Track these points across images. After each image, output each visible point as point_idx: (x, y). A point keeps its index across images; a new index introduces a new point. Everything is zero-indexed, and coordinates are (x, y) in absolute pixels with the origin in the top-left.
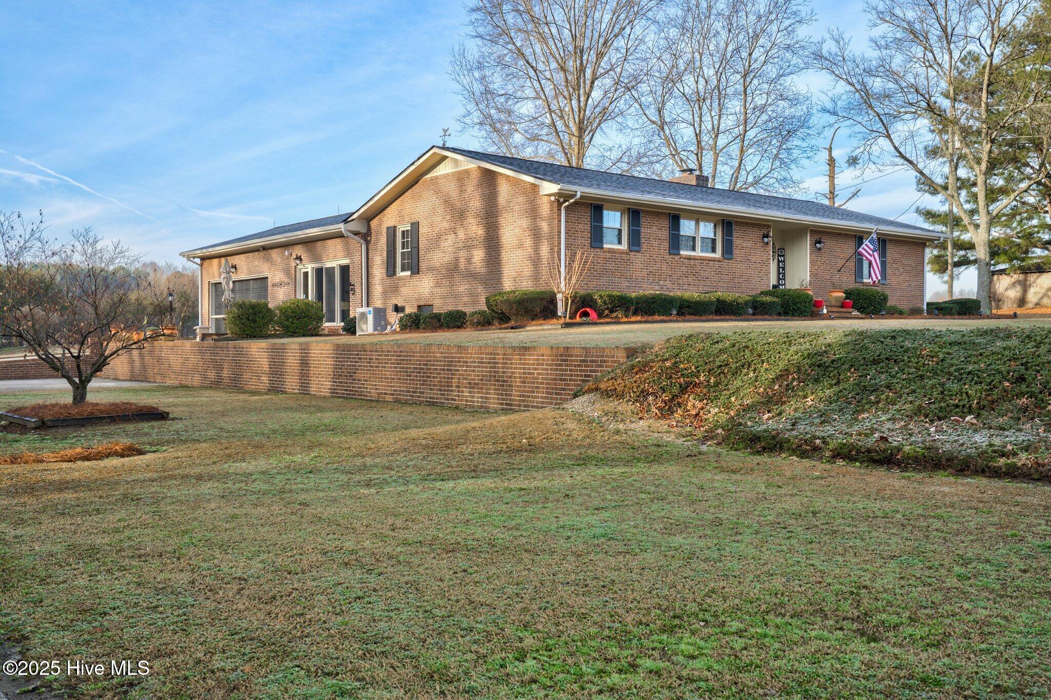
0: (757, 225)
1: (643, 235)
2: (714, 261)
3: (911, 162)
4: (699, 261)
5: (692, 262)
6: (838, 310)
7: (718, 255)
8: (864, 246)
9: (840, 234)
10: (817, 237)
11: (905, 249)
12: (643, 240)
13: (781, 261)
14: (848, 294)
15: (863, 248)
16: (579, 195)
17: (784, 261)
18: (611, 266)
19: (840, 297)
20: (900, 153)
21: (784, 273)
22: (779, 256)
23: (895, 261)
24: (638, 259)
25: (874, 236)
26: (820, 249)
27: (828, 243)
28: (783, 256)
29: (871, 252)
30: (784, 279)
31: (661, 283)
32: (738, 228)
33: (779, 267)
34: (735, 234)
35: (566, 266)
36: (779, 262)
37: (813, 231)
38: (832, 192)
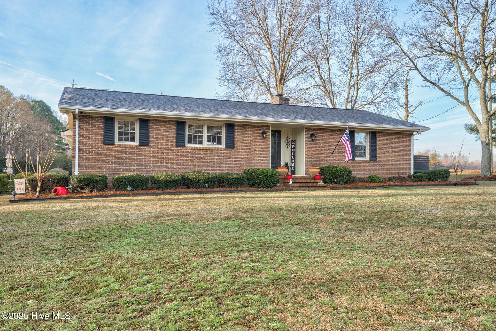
0: (257, 126)
1: (151, 136)
2: (217, 150)
3: (434, 84)
4: (204, 151)
5: (197, 152)
6: (312, 181)
7: (223, 146)
8: (343, 137)
9: (332, 130)
10: (311, 133)
11: (394, 138)
12: (151, 139)
13: (293, 148)
15: (343, 139)
16: (77, 111)
17: (295, 148)
18: (123, 156)
19: (314, 172)
20: (426, 78)
21: (295, 156)
22: (292, 144)
23: (384, 146)
24: (146, 151)
25: (347, 131)
26: (313, 140)
27: (320, 136)
28: (295, 144)
29: (346, 141)
30: (295, 159)
31: (168, 165)
32: (239, 128)
33: (292, 152)
34: (236, 133)
35: (81, 157)
36: (292, 148)
37: (306, 129)
38: (407, 104)
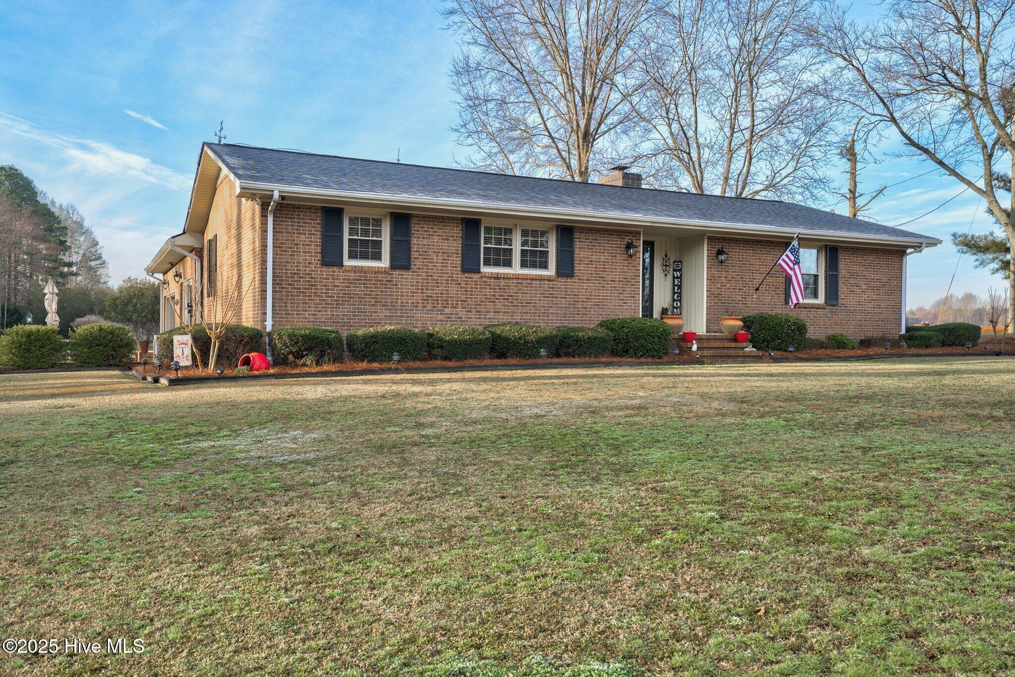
0: (616, 231)
1: (414, 248)
2: (541, 280)
3: (926, 151)
4: (515, 281)
5: (502, 283)
6: (733, 345)
7: (551, 271)
8: (784, 257)
9: (758, 241)
10: (719, 246)
11: (870, 259)
12: (414, 254)
13: (677, 277)
14: (748, 323)
16: (276, 195)
17: (681, 277)
18: (360, 290)
19: (734, 327)
20: (909, 139)
21: (680, 293)
22: (674, 270)
23: (852, 275)
24: (405, 280)
25: (795, 243)
26: (722, 262)
27: (736, 254)
28: (680, 270)
30: (680, 301)
31: (447, 310)
32: (583, 236)
33: (674, 285)
34: (577, 244)
35: (276, 292)
36: (674, 278)
37: (710, 238)
38: (853, 192)
